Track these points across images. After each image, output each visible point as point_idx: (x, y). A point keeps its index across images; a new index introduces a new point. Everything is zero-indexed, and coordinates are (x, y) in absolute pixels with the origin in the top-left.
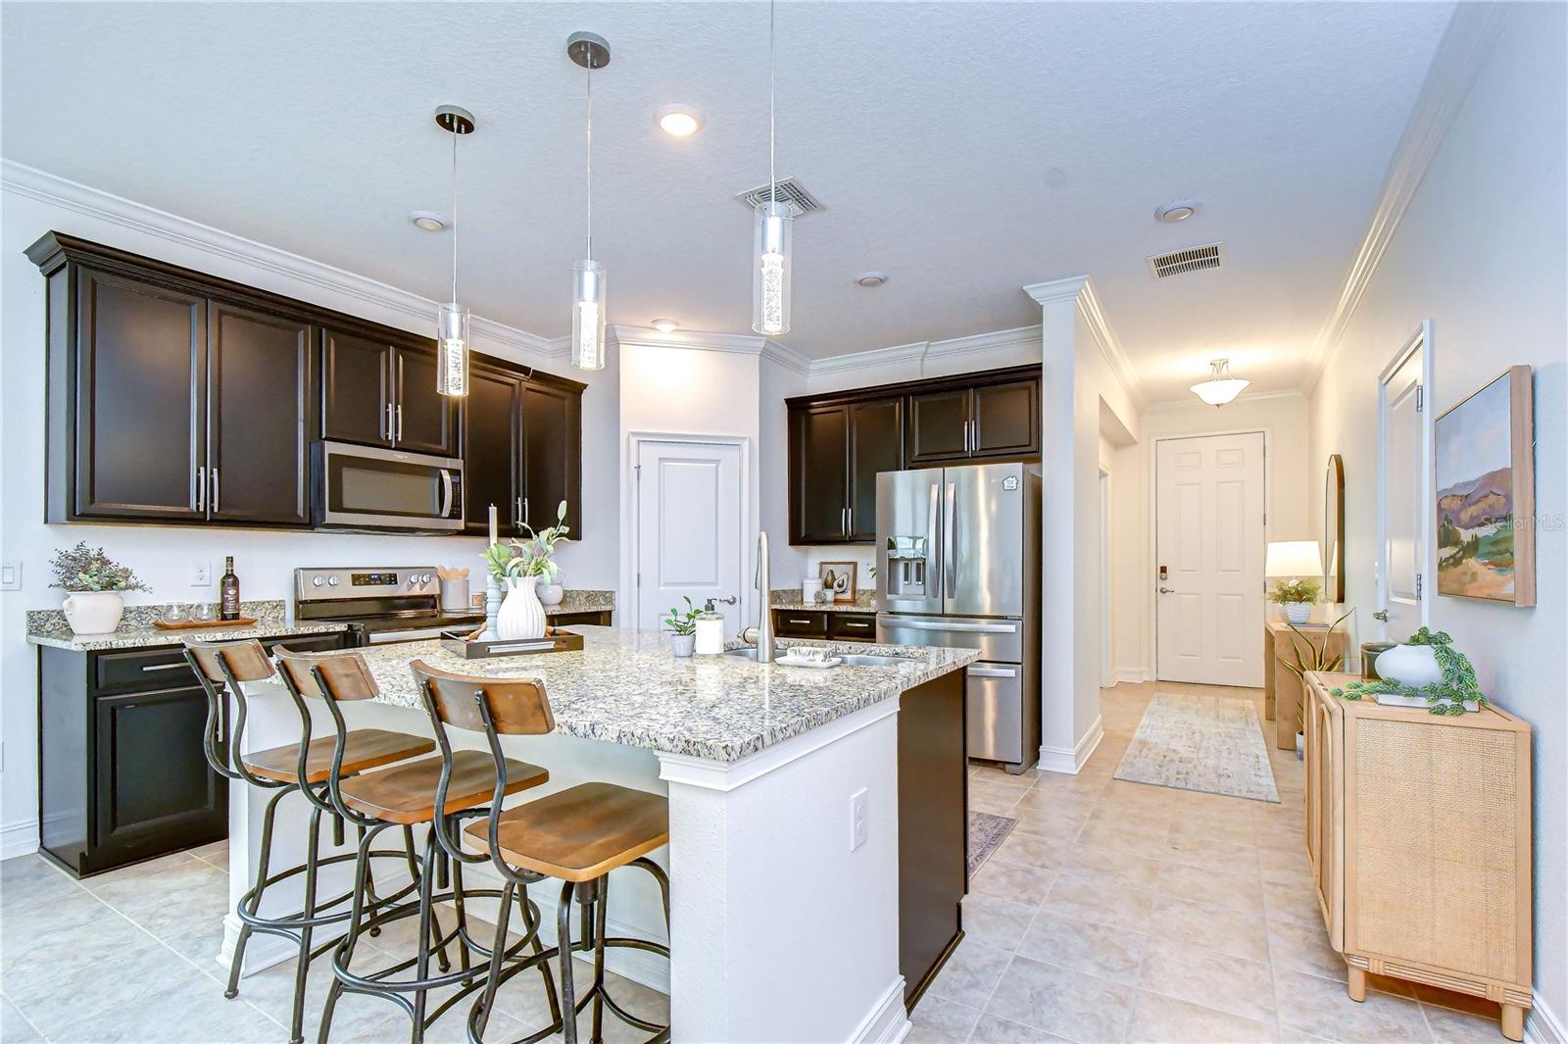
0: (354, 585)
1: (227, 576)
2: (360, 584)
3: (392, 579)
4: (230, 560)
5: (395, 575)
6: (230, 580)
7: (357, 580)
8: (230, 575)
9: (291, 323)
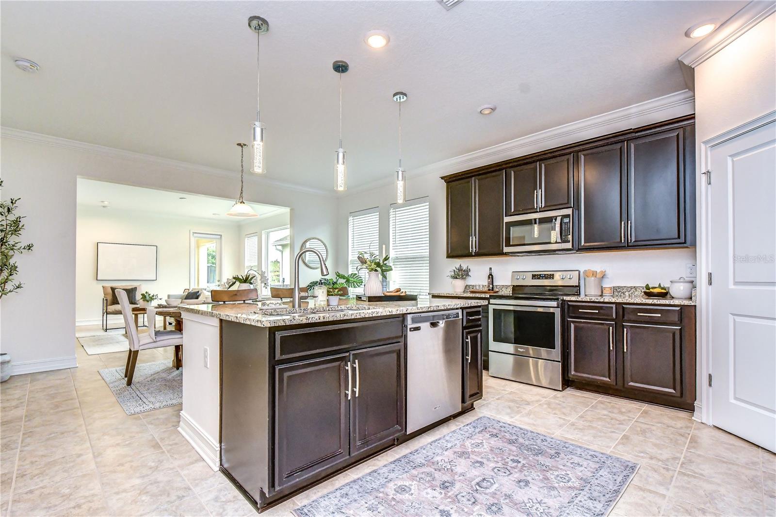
0: (532, 279)
1: (490, 275)
2: (535, 279)
3: (551, 277)
4: (491, 269)
5: (553, 275)
6: (491, 276)
7: (534, 277)
8: (491, 274)
9: (497, 173)
